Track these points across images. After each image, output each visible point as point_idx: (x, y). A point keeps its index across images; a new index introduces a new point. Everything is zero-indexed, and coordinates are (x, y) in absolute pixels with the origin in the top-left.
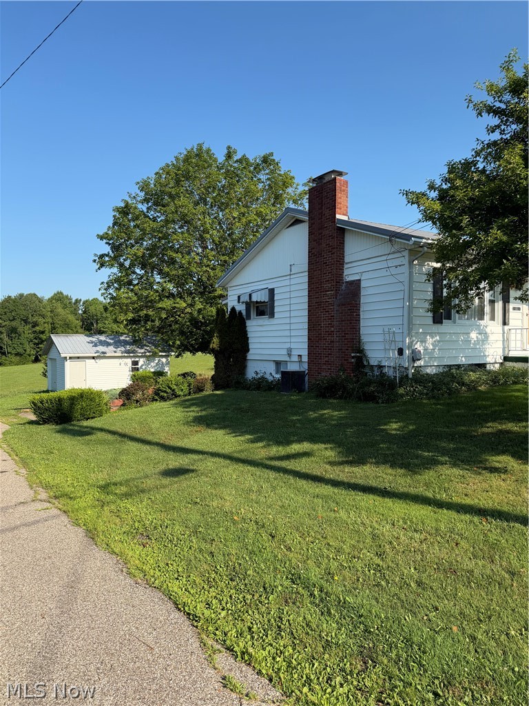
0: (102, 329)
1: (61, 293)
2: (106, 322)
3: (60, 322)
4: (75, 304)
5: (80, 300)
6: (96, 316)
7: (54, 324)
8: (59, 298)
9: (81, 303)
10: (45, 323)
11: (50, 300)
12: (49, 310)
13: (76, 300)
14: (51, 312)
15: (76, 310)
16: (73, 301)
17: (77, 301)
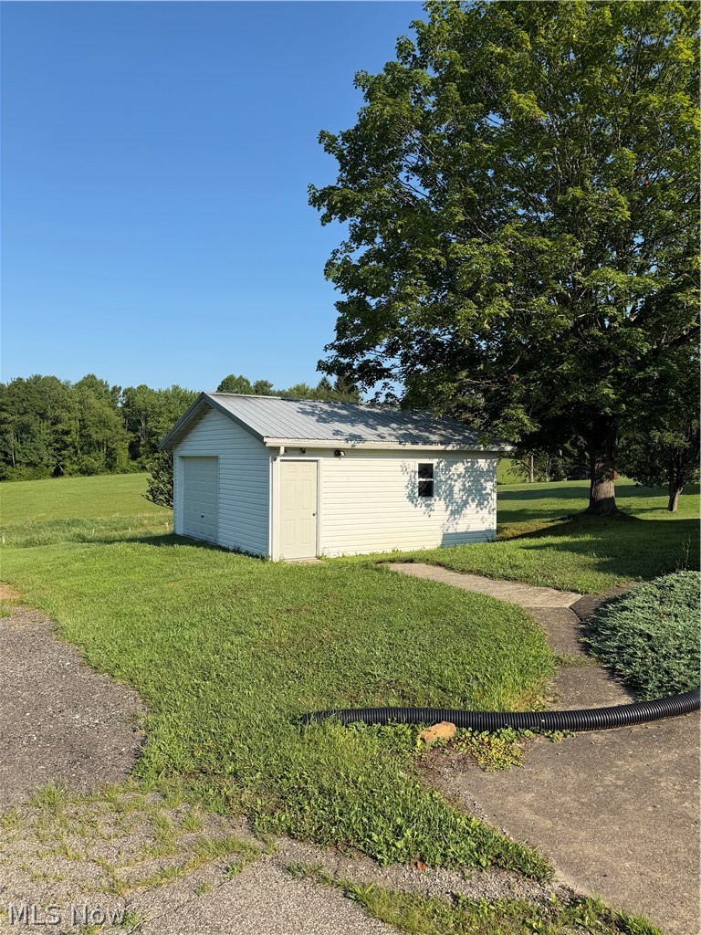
0: (154, 430)
1: (93, 377)
2: (161, 419)
3: (92, 419)
4: (112, 393)
5: (120, 388)
6: (146, 410)
7: (83, 420)
8: (90, 383)
9: (121, 393)
10: (69, 419)
11: (80, 385)
12: (78, 399)
13: (114, 388)
14: (80, 403)
15: (114, 401)
16: (110, 389)
17: (116, 390)
